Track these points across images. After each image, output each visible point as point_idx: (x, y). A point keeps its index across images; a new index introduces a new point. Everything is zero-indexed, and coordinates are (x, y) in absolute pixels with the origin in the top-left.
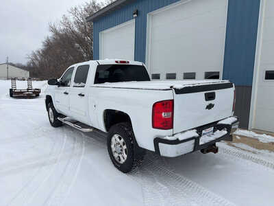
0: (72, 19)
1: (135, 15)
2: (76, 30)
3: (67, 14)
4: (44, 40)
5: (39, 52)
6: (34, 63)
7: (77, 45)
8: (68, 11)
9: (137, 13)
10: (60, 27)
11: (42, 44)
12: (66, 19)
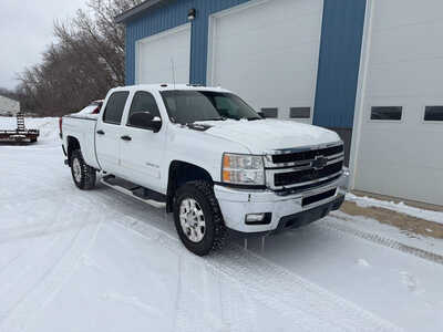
0: (92, 16)
1: (191, 17)
2: (100, 34)
3: (85, 9)
4: (46, 49)
5: (36, 70)
6: (28, 89)
7: (102, 60)
8: (86, 3)
9: (194, 13)
10: (73, 30)
11: (42, 56)
12: (84, 16)
